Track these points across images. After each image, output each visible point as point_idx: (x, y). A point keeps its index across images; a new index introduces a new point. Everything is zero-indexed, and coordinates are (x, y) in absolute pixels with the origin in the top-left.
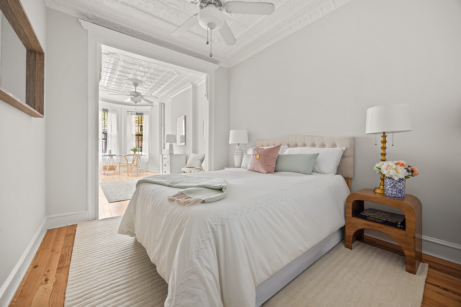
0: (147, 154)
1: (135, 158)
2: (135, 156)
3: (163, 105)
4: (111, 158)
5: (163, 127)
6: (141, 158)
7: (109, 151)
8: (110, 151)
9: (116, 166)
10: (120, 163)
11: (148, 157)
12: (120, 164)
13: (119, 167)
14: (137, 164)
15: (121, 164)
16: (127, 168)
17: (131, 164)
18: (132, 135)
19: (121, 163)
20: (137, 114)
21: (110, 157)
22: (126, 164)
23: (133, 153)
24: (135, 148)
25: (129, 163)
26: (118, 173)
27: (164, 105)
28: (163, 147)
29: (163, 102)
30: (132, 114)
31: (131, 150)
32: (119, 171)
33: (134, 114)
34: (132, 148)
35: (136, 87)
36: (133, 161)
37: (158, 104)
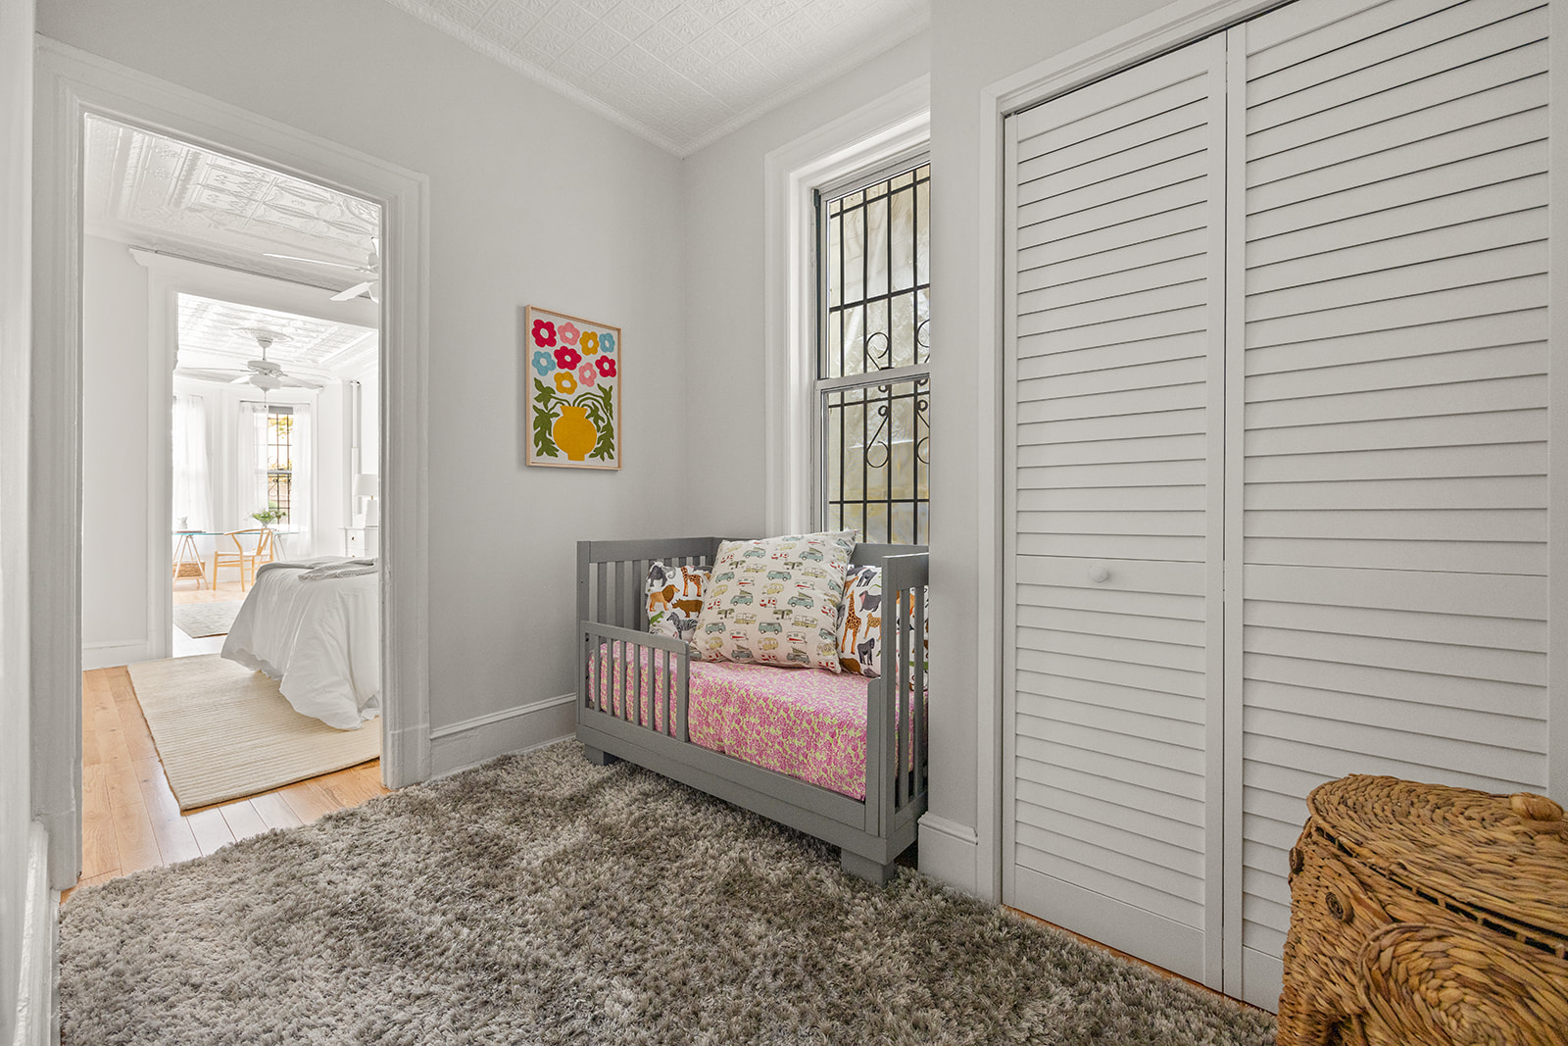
0: (306, 528)
1: (267, 539)
2: (265, 536)
3: (355, 385)
4: (187, 540)
5: (357, 450)
6: (286, 540)
7: (180, 522)
8: (184, 522)
9: (203, 564)
10: (217, 555)
11: (308, 537)
12: (216, 559)
13: (213, 567)
14: (271, 556)
15: (220, 559)
16: (239, 568)
17: (253, 557)
18: (257, 472)
19: (219, 555)
20: (272, 409)
21: (184, 538)
22: (237, 558)
23: (259, 525)
24: (267, 510)
25: (245, 554)
26: (211, 586)
27: (359, 387)
28: (355, 508)
29: (354, 378)
30: (254, 410)
31: (255, 516)
32: (212, 581)
33: (263, 411)
34: (256, 512)
35: (264, 348)
36: (260, 550)
37: (341, 382)
